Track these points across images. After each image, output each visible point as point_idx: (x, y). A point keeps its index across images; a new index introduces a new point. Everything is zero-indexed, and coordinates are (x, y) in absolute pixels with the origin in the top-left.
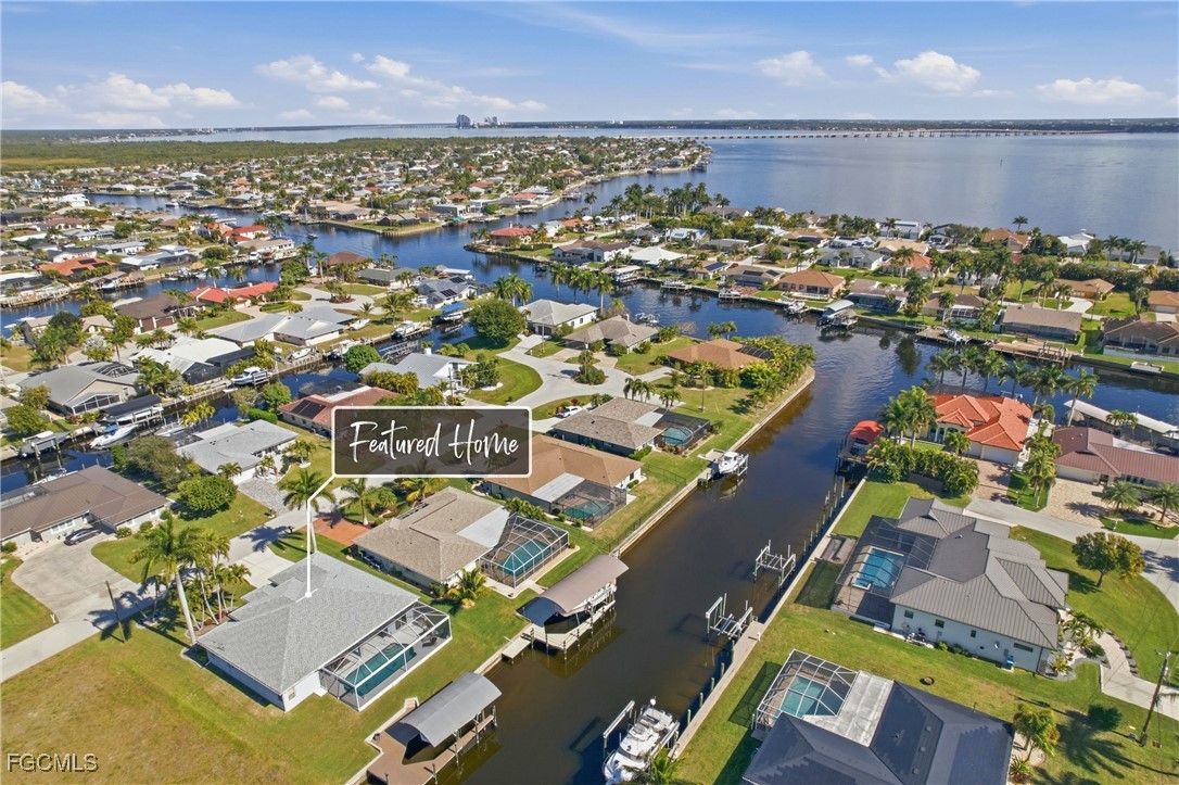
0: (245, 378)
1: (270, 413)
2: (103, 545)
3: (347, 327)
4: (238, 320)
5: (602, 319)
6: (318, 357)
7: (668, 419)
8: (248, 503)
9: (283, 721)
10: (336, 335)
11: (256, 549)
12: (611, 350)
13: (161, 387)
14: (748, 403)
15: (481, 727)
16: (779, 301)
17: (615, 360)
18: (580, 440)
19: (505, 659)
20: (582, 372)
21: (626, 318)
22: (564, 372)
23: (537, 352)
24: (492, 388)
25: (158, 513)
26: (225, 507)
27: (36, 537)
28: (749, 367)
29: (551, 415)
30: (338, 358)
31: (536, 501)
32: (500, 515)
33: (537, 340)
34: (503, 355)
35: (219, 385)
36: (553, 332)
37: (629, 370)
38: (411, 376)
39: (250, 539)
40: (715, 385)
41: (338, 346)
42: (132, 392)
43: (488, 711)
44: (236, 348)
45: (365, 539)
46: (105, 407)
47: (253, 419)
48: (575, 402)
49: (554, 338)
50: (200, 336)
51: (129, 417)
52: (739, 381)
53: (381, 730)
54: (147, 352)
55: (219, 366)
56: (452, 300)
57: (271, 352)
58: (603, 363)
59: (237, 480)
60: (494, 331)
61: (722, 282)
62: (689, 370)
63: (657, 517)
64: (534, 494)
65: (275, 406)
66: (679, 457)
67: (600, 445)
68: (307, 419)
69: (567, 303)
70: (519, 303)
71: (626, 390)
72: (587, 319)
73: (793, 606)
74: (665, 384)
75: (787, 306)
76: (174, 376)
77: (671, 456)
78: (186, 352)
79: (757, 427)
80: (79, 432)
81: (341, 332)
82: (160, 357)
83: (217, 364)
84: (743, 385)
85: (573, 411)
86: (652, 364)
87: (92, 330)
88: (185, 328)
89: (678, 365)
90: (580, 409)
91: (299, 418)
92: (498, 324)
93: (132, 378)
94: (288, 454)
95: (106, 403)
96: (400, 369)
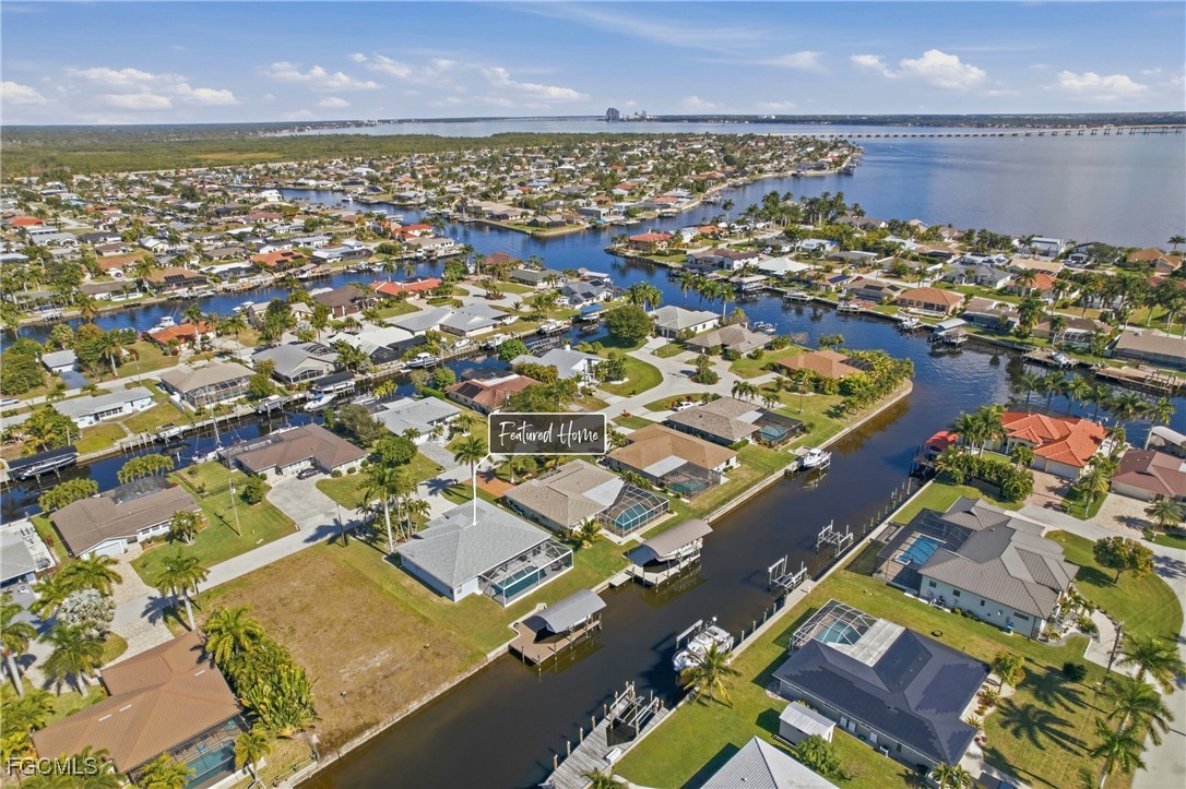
0: (418, 361)
1: (439, 392)
2: (324, 481)
3: (499, 322)
4: (409, 311)
5: (723, 326)
6: (475, 347)
7: (767, 417)
8: (424, 460)
9: (453, 607)
10: (491, 329)
11: (431, 494)
12: (727, 354)
13: (354, 365)
14: (842, 409)
15: (590, 627)
16: (896, 316)
17: (730, 364)
18: (689, 430)
19: (612, 586)
20: (698, 373)
21: (744, 326)
22: (683, 372)
23: (661, 352)
24: (620, 382)
25: (360, 461)
26: (407, 462)
27: (279, 471)
28: (848, 377)
29: (667, 408)
30: (492, 349)
31: (646, 475)
32: (616, 483)
33: (662, 342)
34: (632, 353)
35: (397, 366)
36: (677, 336)
37: (740, 373)
38: (553, 369)
39: (426, 487)
40: (816, 392)
41: (491, 339)
42: (332, 368)
43: (595, 616)
44: (408, 336)
45: (512, 492)
46: (314, 379)
47: (426, 395)
48: (689, 398)
49: (678, 341)
50: (381, 324)
51: (331, 388)
52: (837, 389)
53: (520, 620)
54: (342, 336)
55: (397, 350)
56: (590, 302)
57: (438, 341)
58: (718, 365)
59: (417, 441)
60: (625, 332)
61: (842, 295)
62: (794, 377)
63: (745, 496)
64: (645, 470)
65: (443, 386)
66: (772, 450)
67: (704, 435)
68: (468, 398)
69: (692, 309)
70: (649, 308)
71: (734, 391)
72: (709, 325)
73: (842, 572)
74: (771, 387)
75: (901, 321)
76: (364, 356)
77: (765, 449)
78: (371, 338)
79: (847, 430)
80: (295, 397)
81: (495, 326)
82: (353, 341)
83: (396, 349)
84: (841, 393)
85: (686, 406)
86: (763, 369)
87: (298, 315)
88: (370, 316)
89: (785, 371)
90: (692, 404)
91: (462, 397)
92: (629, 327)
93: (333, 356)
94: (453, 425)
95: (313, 375)
96: (544, 362)
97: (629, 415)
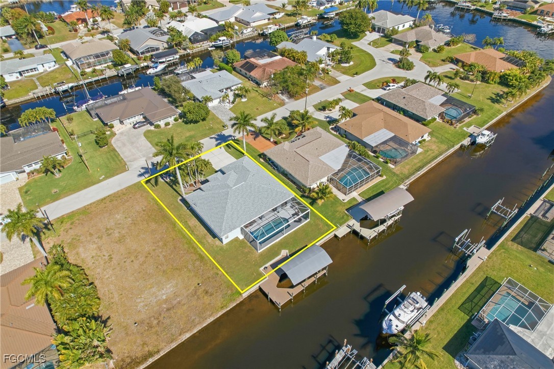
0: (219, 43)
1: (229, 67)
2: (149, 131)
3: (272, 17)
4: (218, 7)
5: (417, 26)
6: (256, 33)
7: (450, 101)
8: (215, 118)
9: (221, 249)
10: (266, 21)
11: (217, 145)
12: (419, 48)
13: (179, 44)
14: (501, 97)
15: (319, 275)
16: (535, 23)
17: (420, 55)
18: (394, 107)
19: (335, 237)
20: (401, 61)
21: (431, 28)
22: (390, 59)
23: (375, 44)
24: (347, 65)
25: (173, 118)
26: (204, 120)
27: (121, 122)
28: (508, 72)
29: (378, 87)
30: (266, 35)
33: (375, 36)
34: (355, 43)
35: (206, 45)
36: (386, 32)
37: (428, 63)
38: (304, 54)
39: (214, 140)
40: (482, 81)
41: (266, 28)
42: (166, 45)
44: (216, 25)
45: (271, 150)
46: (154, 53)
47: (221, 69)
48: (394, 81)
49: (386, 36)
50: (199, 16)
51: (164, 60)
52: (498, 80)
53: (268, 264)
54: (174, 24)
55: (207, 34)
56: (330, 5)
57: (233, 29)
58: (414, 56)
59: (210, 105)
60: (352, 28)
61: (497, 6)
62: (466, 69)
63: (433, 164)
64: (364, 139)
65: (232, 63)
67: (406, 113)
68: (247, 73)
69: (397, 13)
70: (369, 12)
71: (426, 78)
72: (407, 25)
73: (510, 243)
74: (449, 76)
75: (540, 27)
76: (185, 38)
77: (447, 125)
78: (193, 25)
79: (504, 113)
80: (142, 65)
81: (269, 19)
82: (179, 27)
83: (206, 34)
84: (500, 83)
85: (393, 86)
86: (443, 61)
87: (150, 7)
88: (192, 10)
89: (460, 64)
90: (396, 85)
91: (244, 71)
92: (356, 24)
93: (166, 38)
94: (236, 92)
95: (153, 51)
96: (298, 48)
97: (353, 91)
